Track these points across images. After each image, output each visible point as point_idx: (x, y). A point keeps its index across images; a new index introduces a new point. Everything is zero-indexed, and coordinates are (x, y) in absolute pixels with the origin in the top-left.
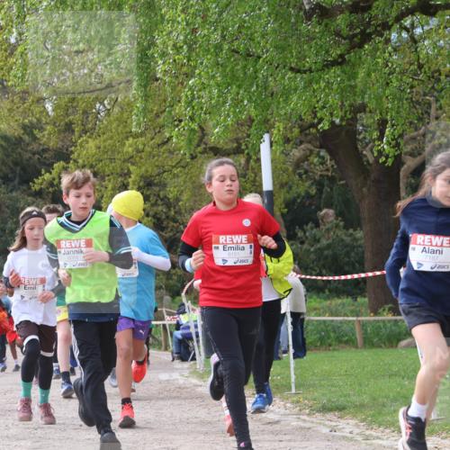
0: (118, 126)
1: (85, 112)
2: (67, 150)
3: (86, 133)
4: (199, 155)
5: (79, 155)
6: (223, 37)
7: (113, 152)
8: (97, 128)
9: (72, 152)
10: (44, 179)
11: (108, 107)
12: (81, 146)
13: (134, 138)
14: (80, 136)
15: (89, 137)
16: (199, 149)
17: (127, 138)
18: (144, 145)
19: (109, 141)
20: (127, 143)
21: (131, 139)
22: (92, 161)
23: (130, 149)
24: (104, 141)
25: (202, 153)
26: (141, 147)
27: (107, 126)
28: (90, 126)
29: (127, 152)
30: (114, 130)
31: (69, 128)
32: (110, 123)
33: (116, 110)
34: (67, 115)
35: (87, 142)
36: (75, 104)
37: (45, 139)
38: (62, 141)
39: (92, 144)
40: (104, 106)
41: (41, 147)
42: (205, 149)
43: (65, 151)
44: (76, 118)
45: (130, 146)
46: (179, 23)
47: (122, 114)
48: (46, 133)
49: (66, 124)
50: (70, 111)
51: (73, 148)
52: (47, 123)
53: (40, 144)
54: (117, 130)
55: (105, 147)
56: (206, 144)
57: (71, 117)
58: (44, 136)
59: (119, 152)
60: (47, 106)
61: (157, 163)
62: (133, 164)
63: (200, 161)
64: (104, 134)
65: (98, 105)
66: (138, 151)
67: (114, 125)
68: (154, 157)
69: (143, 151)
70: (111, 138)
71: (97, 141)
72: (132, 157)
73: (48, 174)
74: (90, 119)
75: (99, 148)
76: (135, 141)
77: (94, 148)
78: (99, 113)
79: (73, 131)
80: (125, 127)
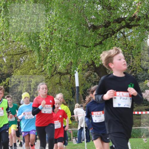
0: (28, 65)
1: (16, 61)
2: (11, 74)
3: (17, 68)
4: (54, 75)
5: (15, 75)
6: (62, 36)
7: (26, 74)
8: (21, 66)
9: (12, 75)
10: (3, 84)
12: (15, 72)
13: (33, 69)
14: (15, 69)
15: (18, 69)
16: (55, 73)
17: (30, 69)
18: (36, 72)
19: (25, 71)
20: (30, 71)
21: (32, 70)
24: (23, 71)
25: (55, 74)
26: (35, 72)
27: (24, 66)
28: (18, 66)
29: (31, 74)
30: (26, 67)
31: (11, 66)
32: (25, 64)
33: (27, 60)
34: (11, 62)
35: (17, 71)
36: (13, 59)
37: (3, 70)
38: (9, 71)
39: (19, 72)
40: (23, 59)
41: (2, 73)
42: (56, 73)
44: (14, 63)
45: (32, 72)
46: (47, 31)
47: (29, 61)
48: (3, 68)
49: (10, 65)
51: (13, 73)
52: (4, 65)
53: (2, 72)
55: (23, 73)
56: (57, 71)
58: (3, 69)
59: (28, 74)
60: (4, 59)
63: (55, 77)
64: (23, 68)
65: (21, 59)
66: (34, 74)
69: (36, 74)
70: (25, 69)
71: (21, 71)
73: (4, 82)
74: (18, 63)
75: (21, 73)
76: (33, 70)
77: (19, 73)
78: (21, 61)
79: (13, 67)
80: (30, 66)
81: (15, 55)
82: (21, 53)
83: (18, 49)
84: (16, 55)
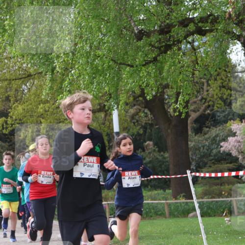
0: (35, 97)
1: (16, 90)
2: (7, 111)
3: (17, 101)
5: (13, 113)
6: (91, 47)
7: (32, 111)
8: (23, 99)
9: (9, 112)
11: (29, 87)
12: (14, 109)
14: (14, 103)
15: (19, 104)
17: (39, 104)
18: (49, 108)
19: (30, 106)
20: (40, 107)
21: (42, 105)
22: (20, 117)
23: (41, 110)
24: (27, 106)
26: (47, 109)
27: (28, 98)
28: (19, 98)
29: (40, 112)
30: (32, 100)
31: (8, 99)
32: (30, 96)
33: (34, 88)
34: (7, 92)
35: (18, 107)
36: (11, 86)
38: (4, 106)
39: (20, 108)
40: (27, 86)
43: (5, 112)
44: (12, 93)
45: (42, 108)
47: (37, 91)
49: (6, 97)
50: (8, 90)
51: (10, 110)
54: (34, 100)
55: (27, 109)
57: (9, 93)
59: (35, 112)
61: (56, 118)
62: (43, 118)
64: (27, 102)
65: (23, 86)
66: (46, 111)
67: (32, 97)
68: (54, 114)
69: (48, 111)
70: (31, 104)
71: (23, 106)
72: (42, 115)
74: (19, 94)
75: (24, 110)
76: (44, 105)
77: (21, 110)
78: (24, 91)
79: (10, 101)
80: (38, 98)
81: (13, 80)
82: (24, 76)
83: (19, 71)
84: (16, 79)
